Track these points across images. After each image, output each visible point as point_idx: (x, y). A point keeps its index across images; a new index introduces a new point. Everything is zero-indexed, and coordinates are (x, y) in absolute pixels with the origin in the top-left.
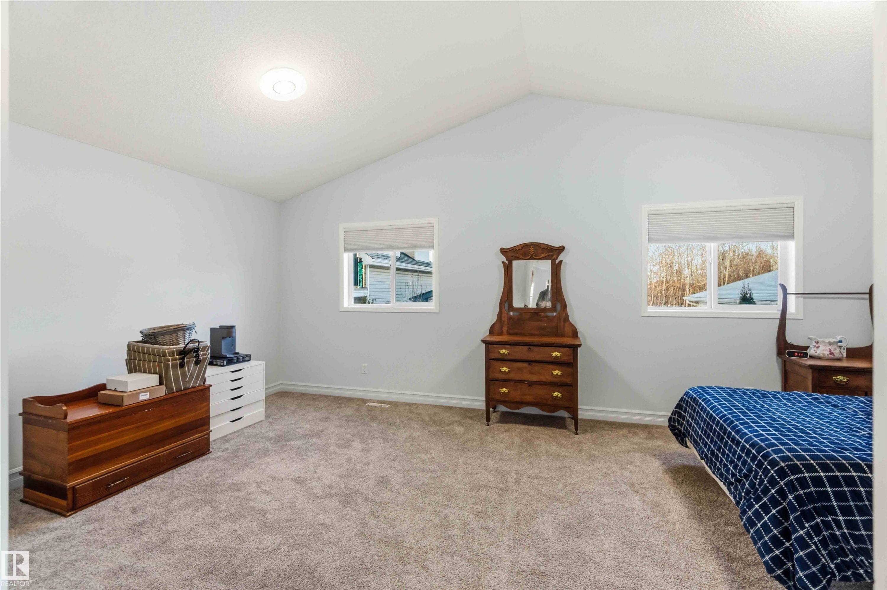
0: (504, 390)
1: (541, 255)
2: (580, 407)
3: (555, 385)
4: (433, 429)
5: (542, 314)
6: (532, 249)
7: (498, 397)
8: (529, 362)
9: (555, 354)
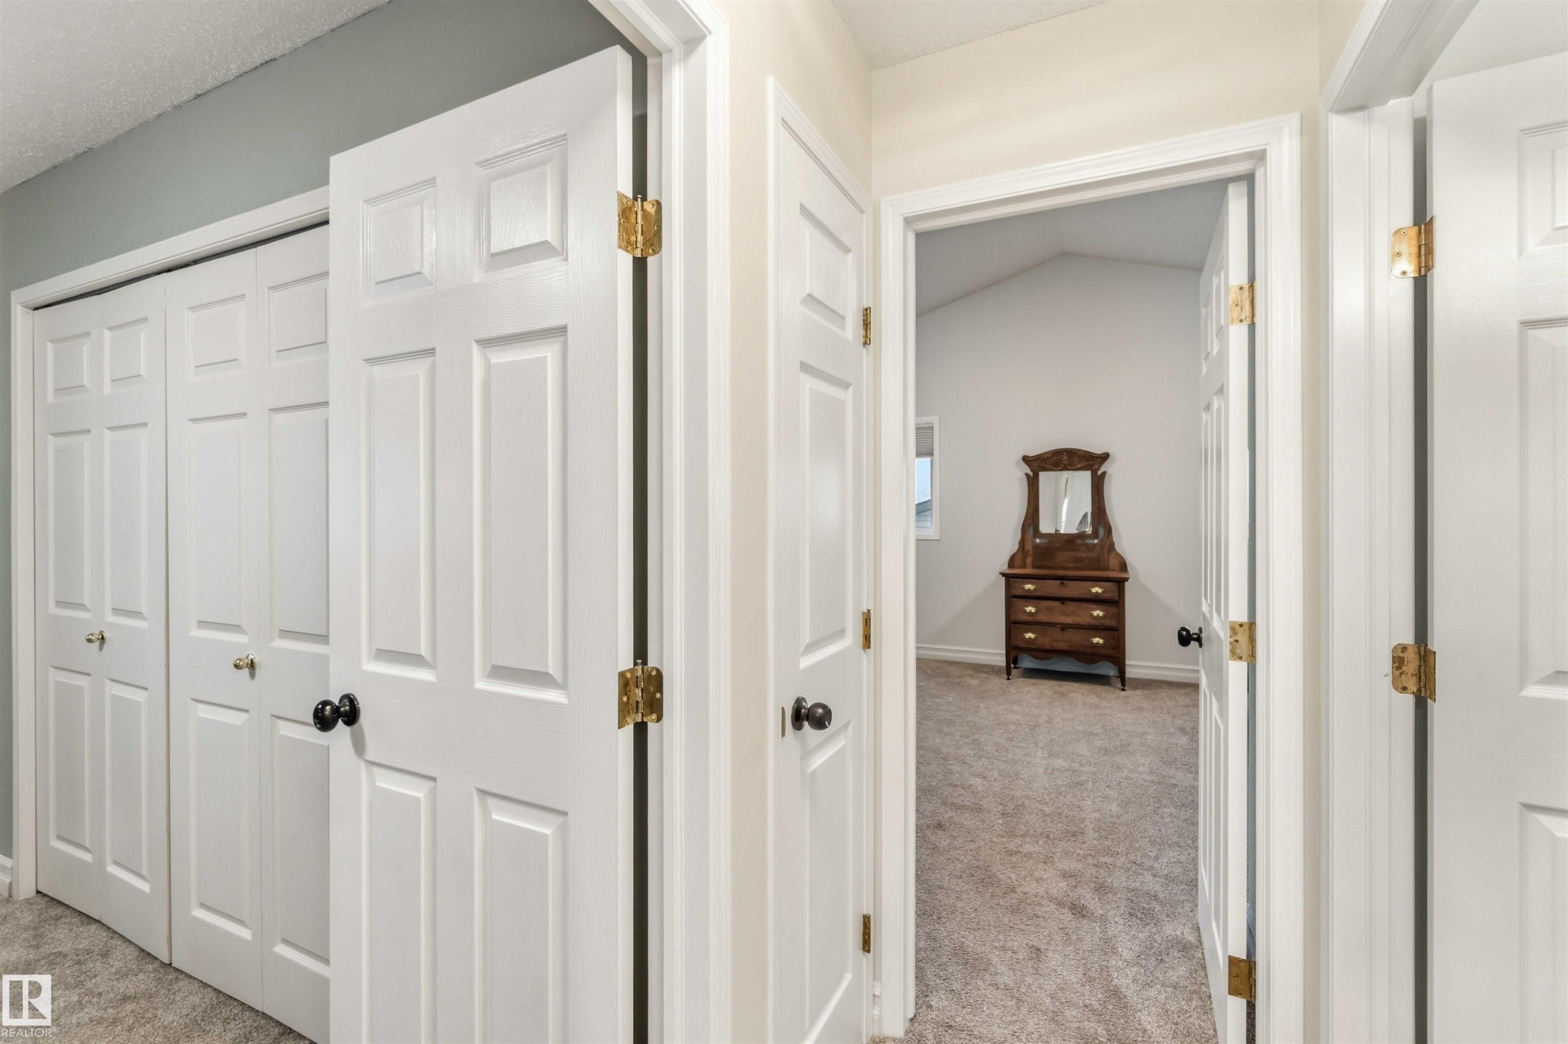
0: (1030, 635)
1: (1077, 465)
2: (1127, 662)
3: (1096, 628)
4: (940, 680)
5: (1079, 542)
6: (1065, 457)
7: (1022, 644)
8: (1062, 600)
9: (1094, 590)
